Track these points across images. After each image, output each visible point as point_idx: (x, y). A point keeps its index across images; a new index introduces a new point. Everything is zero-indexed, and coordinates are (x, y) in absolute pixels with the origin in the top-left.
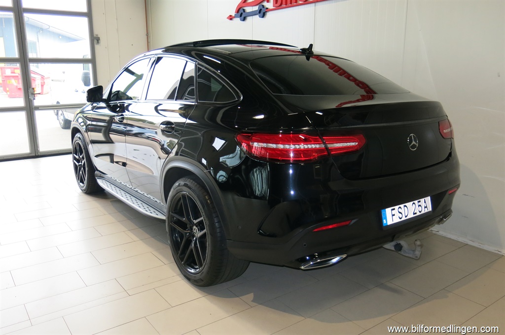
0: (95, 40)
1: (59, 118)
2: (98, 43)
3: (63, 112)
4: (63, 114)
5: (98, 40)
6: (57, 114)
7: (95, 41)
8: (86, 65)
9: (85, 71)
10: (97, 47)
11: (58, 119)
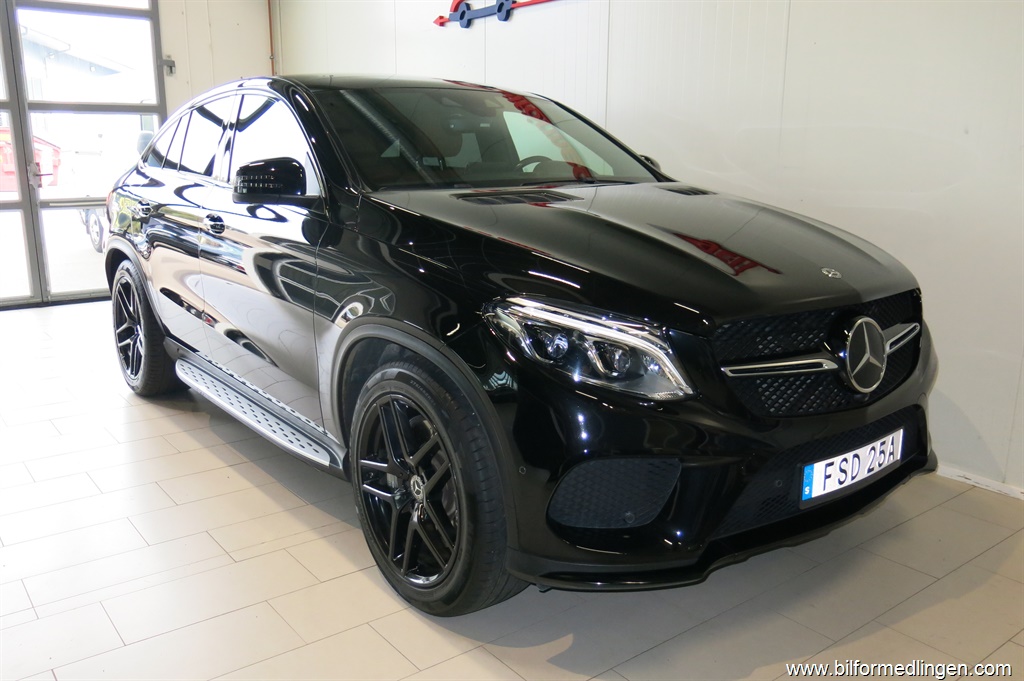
0: (164, 66)
1: (91, 229)
2: (171, 71)
3: (98, 217)
4: (100, 223)
5: (171, 66)
6: (87, 223)
7: (166, 69)
8: (147, 117)
9: (145, 132)
10: (168, 80)
11: (88, 232)
